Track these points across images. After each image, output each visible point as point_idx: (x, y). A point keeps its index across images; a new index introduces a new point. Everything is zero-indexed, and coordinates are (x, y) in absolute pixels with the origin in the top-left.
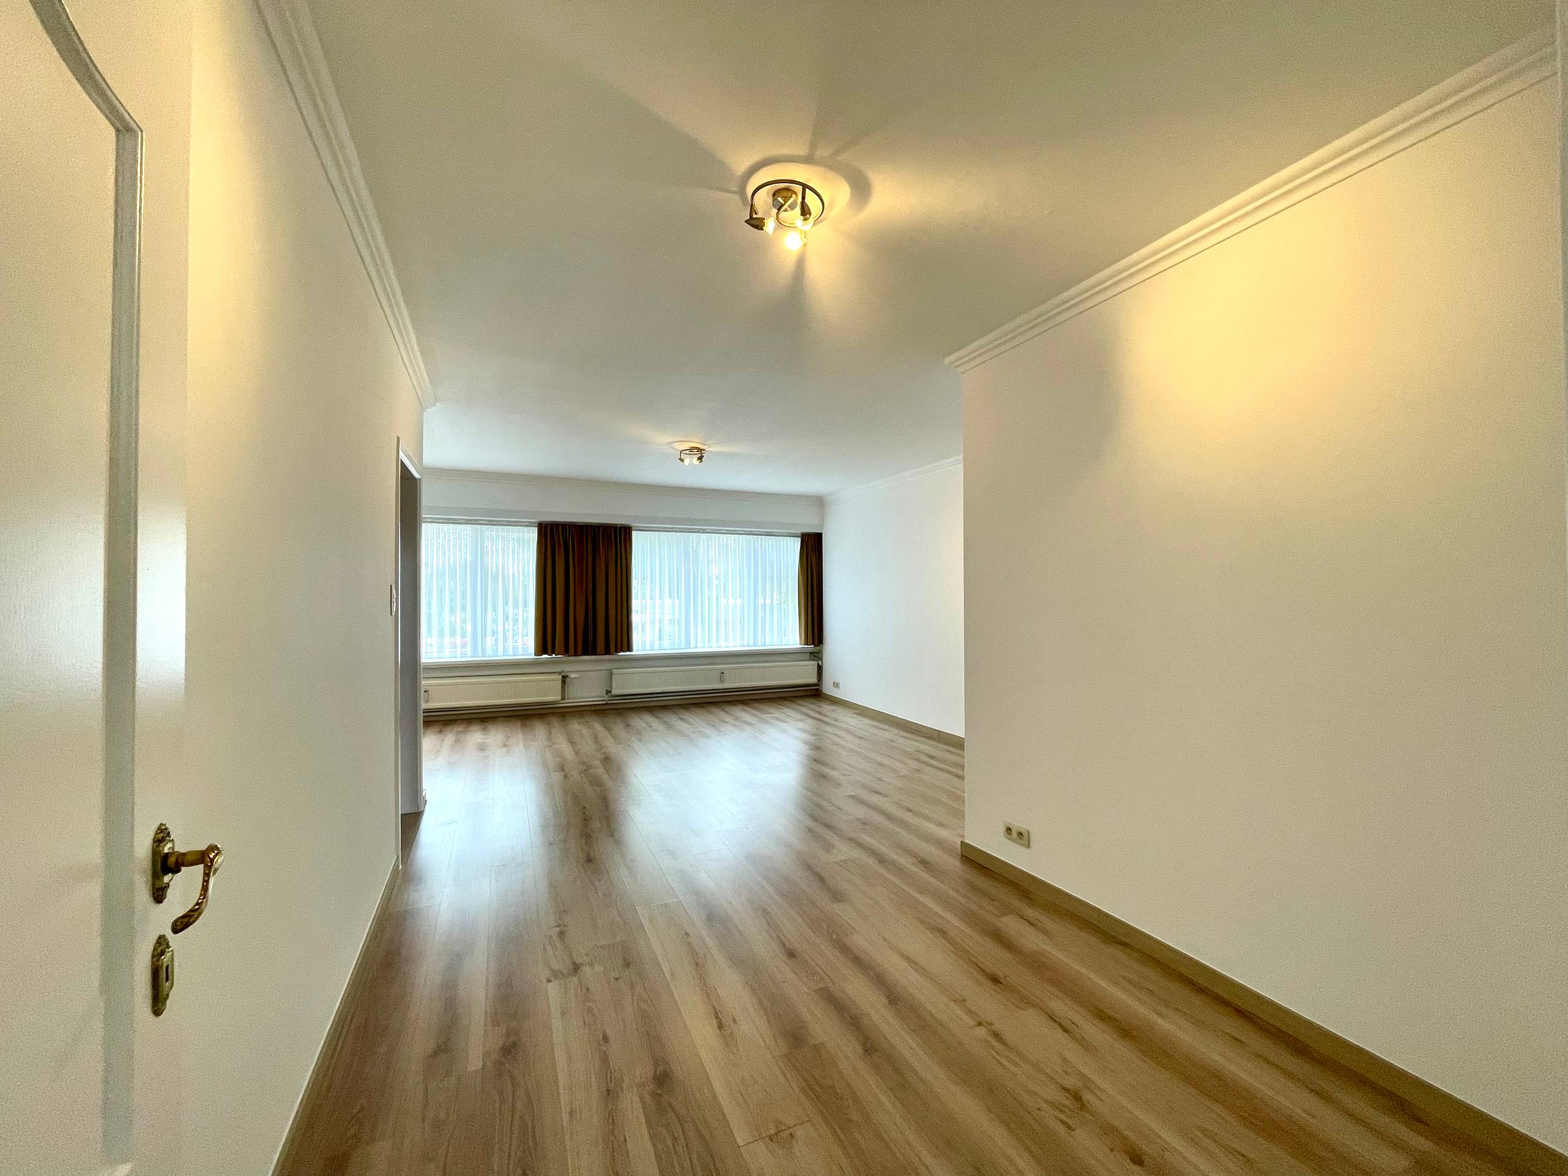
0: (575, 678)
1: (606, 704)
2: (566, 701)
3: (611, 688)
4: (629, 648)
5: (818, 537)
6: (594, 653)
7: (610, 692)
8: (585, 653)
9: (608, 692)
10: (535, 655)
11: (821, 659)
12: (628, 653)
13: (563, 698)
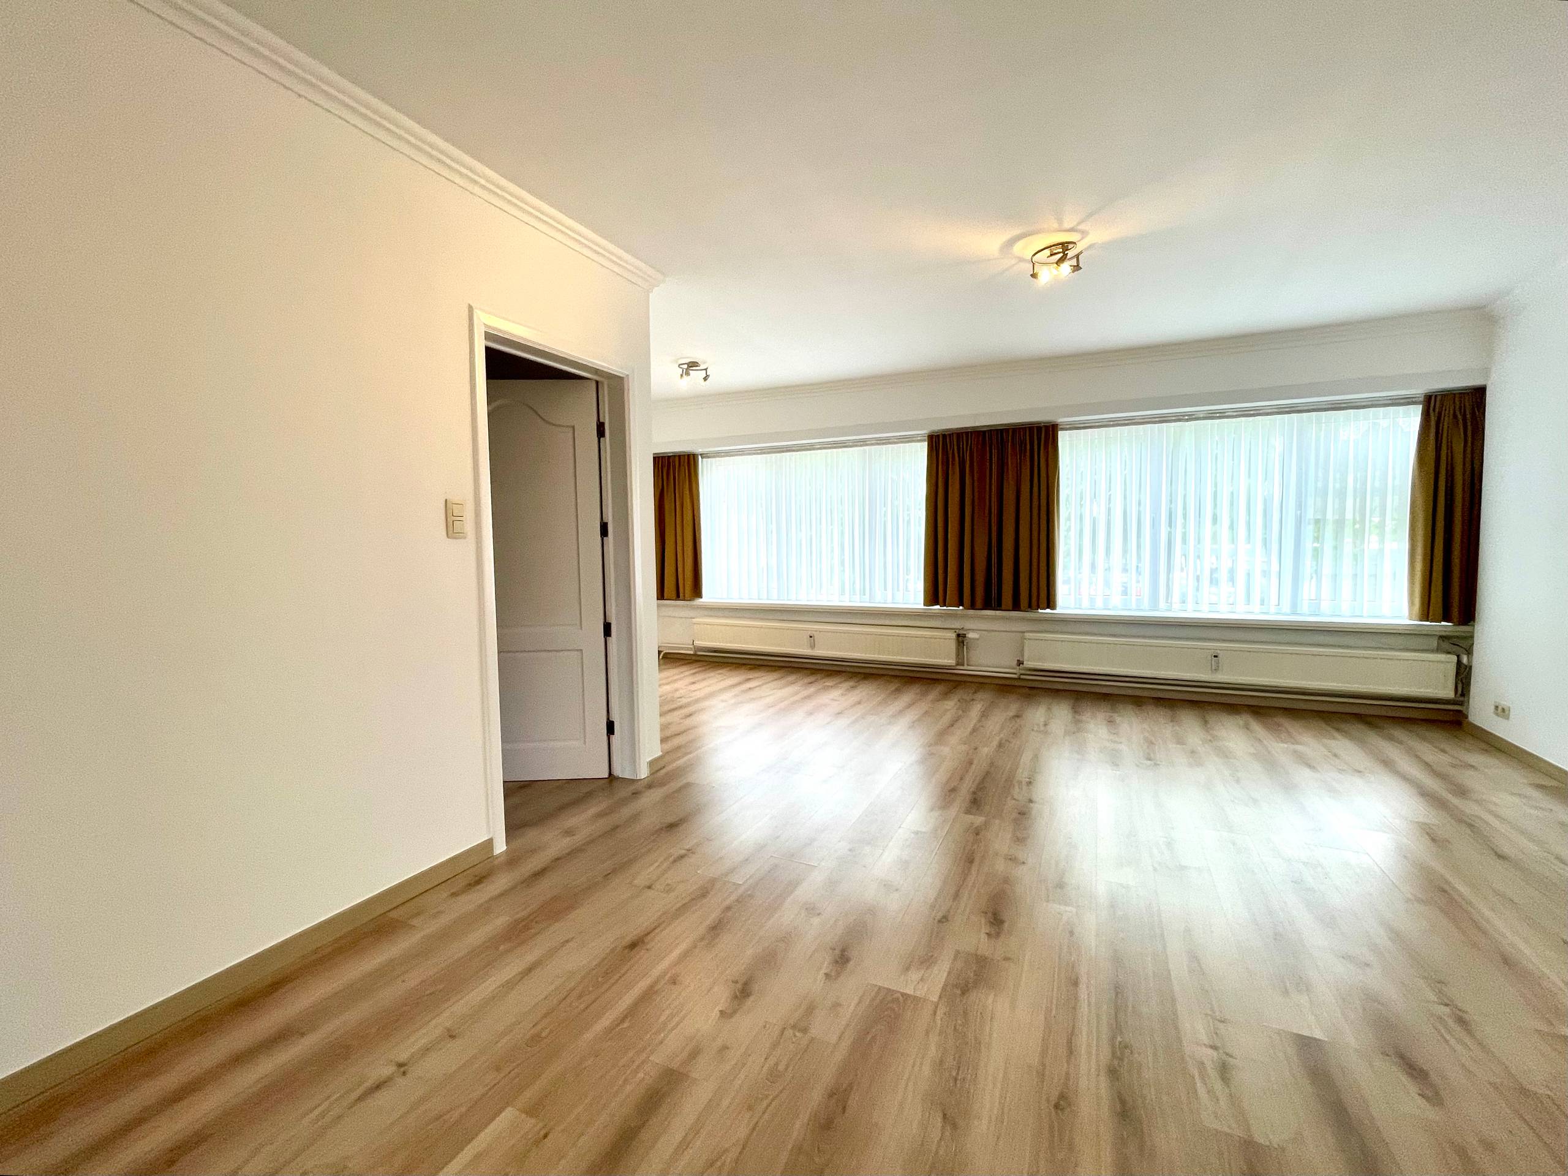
0: (973, 639)
1: (1019, 679)
2: (965, 667)
3: (1023, 656)
4: (1050, 603)
5: (1477, 396)
6: (998, 606)
7: (1023, 664)
8: (987, 606)
9: (1020, 663)
10: (924, 605)
11: (1469, 652)
12: (1048, 611)
13: (960, 663)
